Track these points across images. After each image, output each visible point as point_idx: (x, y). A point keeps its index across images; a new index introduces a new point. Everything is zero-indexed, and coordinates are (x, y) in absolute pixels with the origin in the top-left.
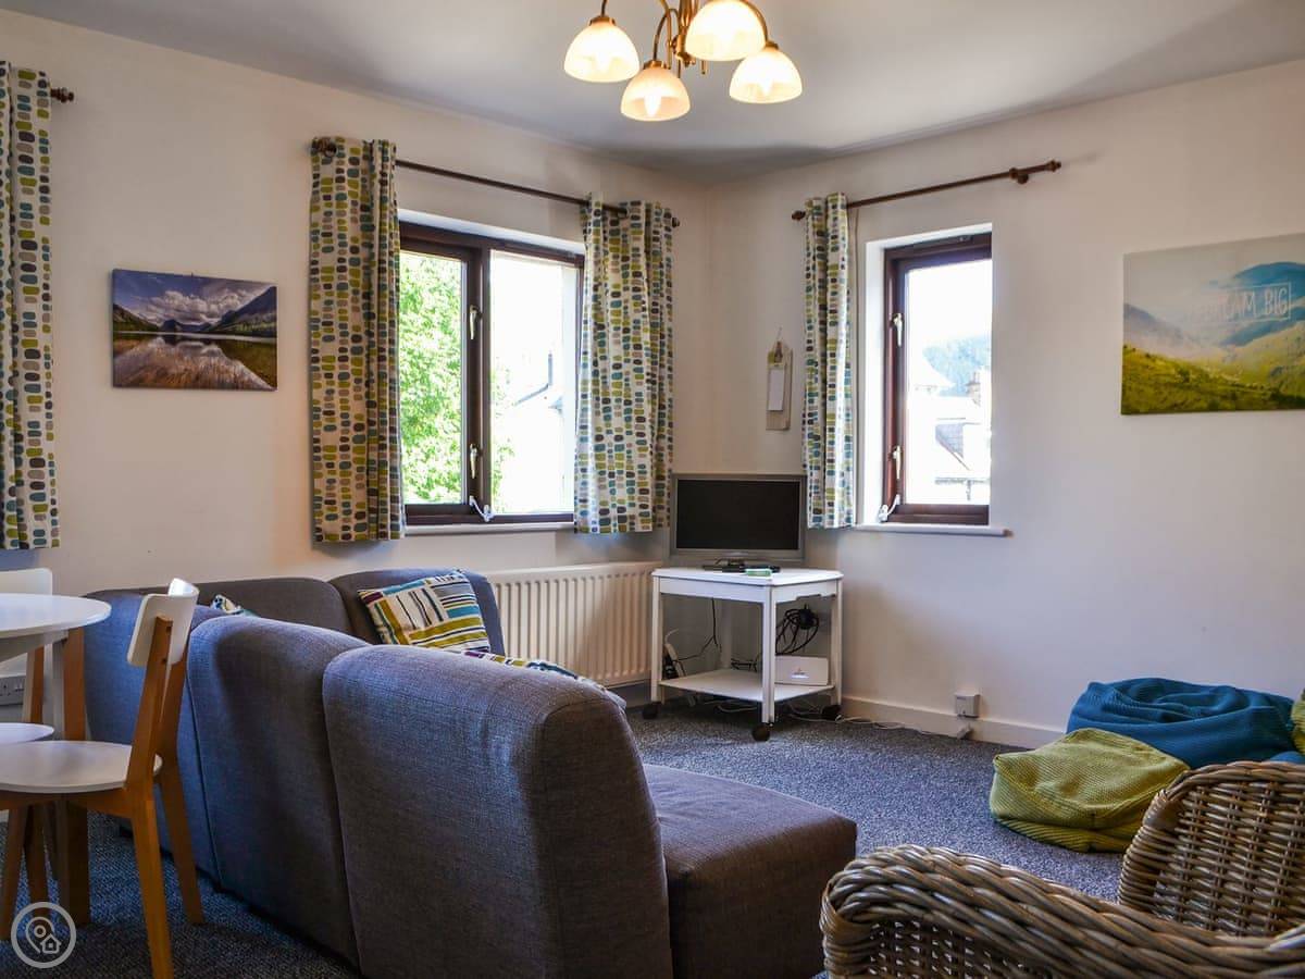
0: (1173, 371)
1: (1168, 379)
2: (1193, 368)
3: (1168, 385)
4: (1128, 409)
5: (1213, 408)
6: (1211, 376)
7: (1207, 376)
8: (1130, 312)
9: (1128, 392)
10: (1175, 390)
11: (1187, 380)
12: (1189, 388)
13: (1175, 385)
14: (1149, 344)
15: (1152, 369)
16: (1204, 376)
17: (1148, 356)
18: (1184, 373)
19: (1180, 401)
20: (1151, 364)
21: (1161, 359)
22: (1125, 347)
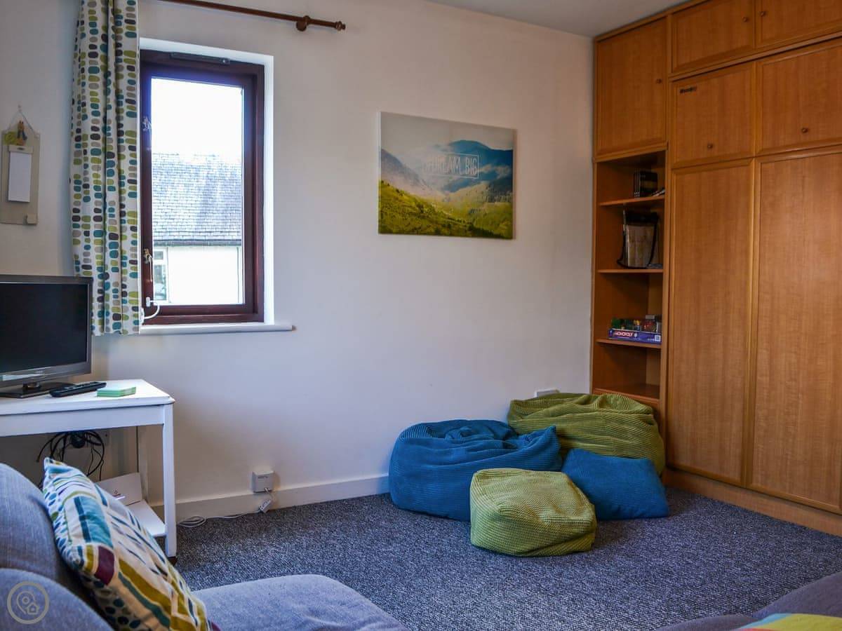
0: (413, 204)
1: (410, 209)
2: (425, 203)
3: (410, 214)
4: (384, 230)
5: (437, 233)
6: (436, 210)
7: (434, 210)
8: (385, 156)
9: (385, 217)
10: (414, 218)
11: (422, 212)
12: (423, 217)
13: (415, 214)
14: (398, 183)
15: (400, 201)
16: (432, 210)
17: (398, 191)
18: (420, 207)
19: (417, 227)
20: (400, 198)
21: (406, 194)
22: (382, 182)
